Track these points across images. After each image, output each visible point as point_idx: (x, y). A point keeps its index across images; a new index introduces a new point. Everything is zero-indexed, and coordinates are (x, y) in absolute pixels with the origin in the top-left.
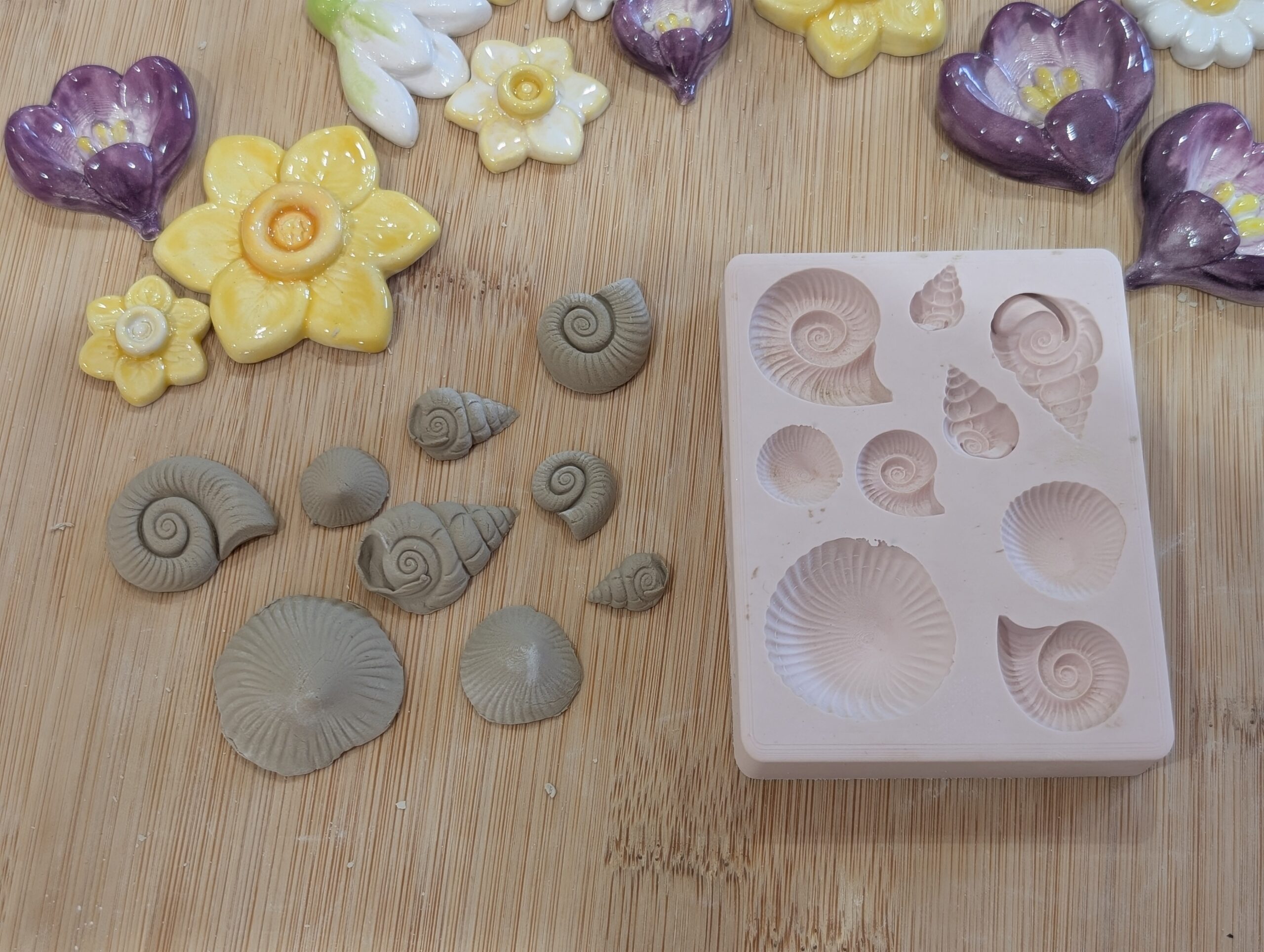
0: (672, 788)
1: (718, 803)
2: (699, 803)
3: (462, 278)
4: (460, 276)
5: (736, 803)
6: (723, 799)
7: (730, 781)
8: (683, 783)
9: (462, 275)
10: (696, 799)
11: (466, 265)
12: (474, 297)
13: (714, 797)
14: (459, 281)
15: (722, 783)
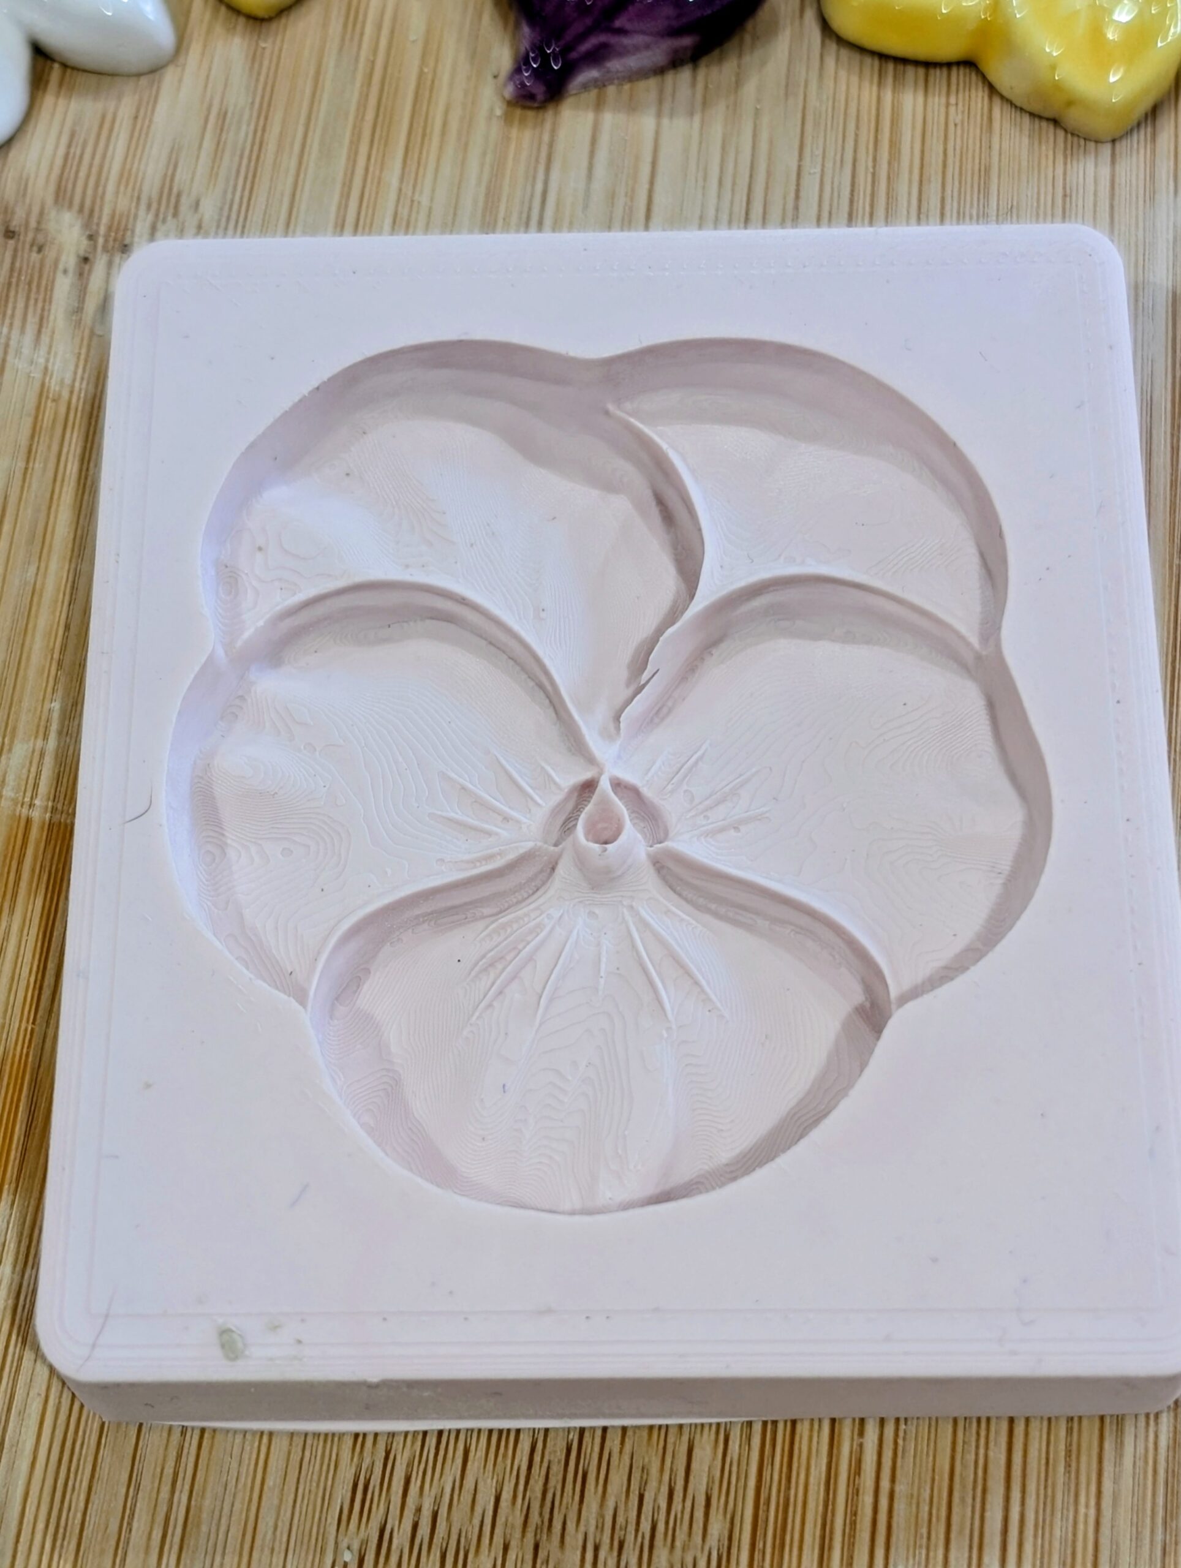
0: (506, 1496)
1: (630, 1538)
2: (581, 1537)
3: (38, 230)
4: (33, 224)
5: (681, 1536)
6: (646, 1526)
7: (666, 1478)
8: (537, 1485)
9: (39, 223)
10: (571, 1526)
11: (50, 200)
12: (65, 272)
13: (620, 1520)
14: (30, 235)
15: (644, 1484)
